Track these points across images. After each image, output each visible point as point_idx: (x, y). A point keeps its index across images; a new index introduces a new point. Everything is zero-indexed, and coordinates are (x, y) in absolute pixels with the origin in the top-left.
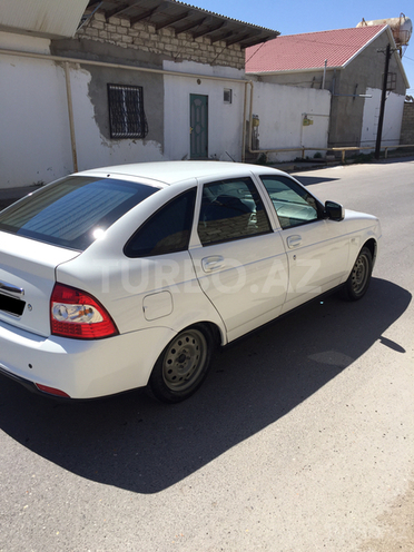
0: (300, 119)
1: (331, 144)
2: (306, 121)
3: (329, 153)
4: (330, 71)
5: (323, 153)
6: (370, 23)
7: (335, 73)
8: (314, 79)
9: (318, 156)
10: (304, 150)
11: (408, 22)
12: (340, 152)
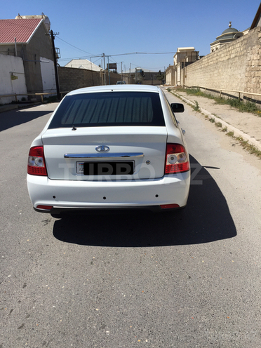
0: (9, 75)
1: (29, 91)
2: (13, 77)
3: (30, 97)
4: (19, 45)
5: (26, 97)
6: (24, 17)
7: (22, 47)
8: (9, 50)
9: (23, 99)
10: (16, 95)
11: (47, 18)
12: (40, 96)
